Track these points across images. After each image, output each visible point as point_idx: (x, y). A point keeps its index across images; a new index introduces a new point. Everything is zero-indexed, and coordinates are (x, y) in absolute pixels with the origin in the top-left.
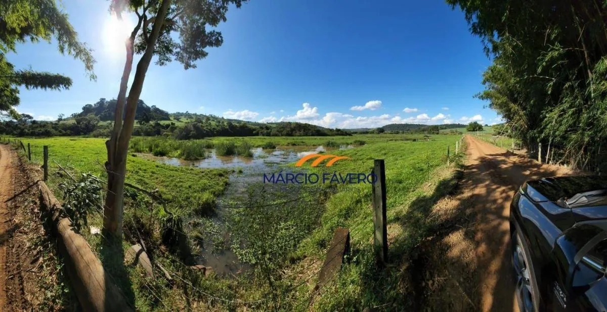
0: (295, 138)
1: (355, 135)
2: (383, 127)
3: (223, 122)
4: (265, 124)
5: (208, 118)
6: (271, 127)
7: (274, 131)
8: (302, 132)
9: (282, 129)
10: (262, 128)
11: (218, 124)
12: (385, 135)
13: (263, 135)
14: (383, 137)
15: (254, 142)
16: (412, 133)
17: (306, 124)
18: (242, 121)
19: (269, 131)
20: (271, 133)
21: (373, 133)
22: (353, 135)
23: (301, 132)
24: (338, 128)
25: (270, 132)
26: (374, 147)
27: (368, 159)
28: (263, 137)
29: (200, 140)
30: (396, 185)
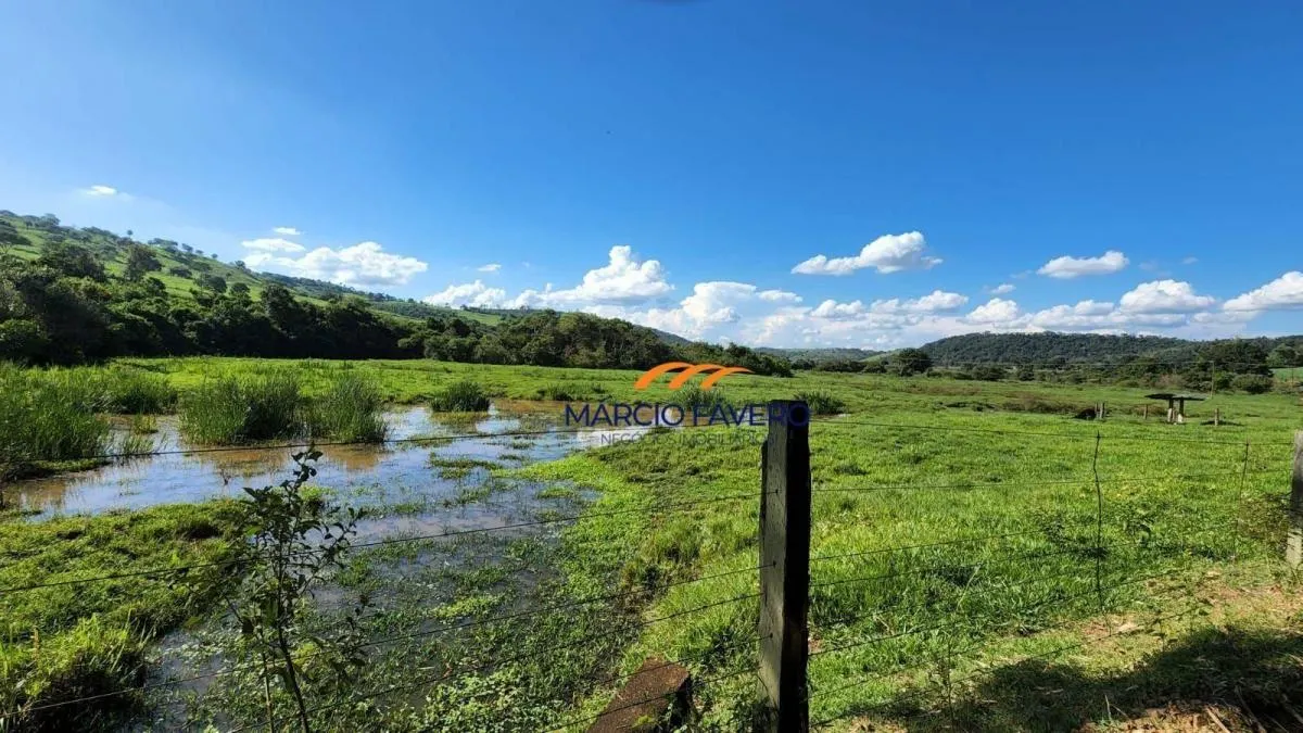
0: (568, 371)
1: (806, 373)
2: (930, 346)
3: (241, 288)
4: (454, 314)
5: (144, 259)
6: (477, 323)
7: (487, 344)
8: (600, 352)
9: (522, 337)
10: (437, 326)
11: (208, 293)
12: (933, 383)
13: (443, 358)
14: (922, 391)
15: (397, 384)
16: (1078, 380)
17: (617, 321)
18: (350, 291)
19: (468, 340)
20: (478, 351)
21: (884, 371)
22: (798, 373)
23: (596, 354)
24: (739, 345)
25: (475, 344)
26: (872, 425)
27: (837, 471)
28: (441, 365)
29: (79, 371)
30: (936, 583)
